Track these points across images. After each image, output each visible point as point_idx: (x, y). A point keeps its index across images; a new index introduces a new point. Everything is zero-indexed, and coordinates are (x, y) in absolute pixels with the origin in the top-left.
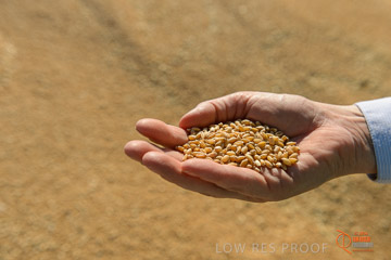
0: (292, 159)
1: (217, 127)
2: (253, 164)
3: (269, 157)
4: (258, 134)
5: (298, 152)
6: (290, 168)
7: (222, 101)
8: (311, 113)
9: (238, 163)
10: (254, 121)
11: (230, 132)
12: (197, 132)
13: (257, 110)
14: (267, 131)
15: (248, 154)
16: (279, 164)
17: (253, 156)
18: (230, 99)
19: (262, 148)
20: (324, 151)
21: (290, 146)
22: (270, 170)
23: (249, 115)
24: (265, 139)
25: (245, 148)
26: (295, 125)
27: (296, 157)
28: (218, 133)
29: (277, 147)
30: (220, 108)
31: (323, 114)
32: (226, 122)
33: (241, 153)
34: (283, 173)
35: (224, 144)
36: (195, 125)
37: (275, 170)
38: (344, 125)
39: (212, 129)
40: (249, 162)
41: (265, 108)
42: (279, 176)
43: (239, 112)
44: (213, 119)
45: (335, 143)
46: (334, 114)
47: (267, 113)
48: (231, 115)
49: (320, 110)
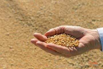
0: (77, 44)
1: (56, 36)
2: (66, 46)
3: (71, 44)
5: (79, 42)
6: (76, 47)
7: (57, 28)
8: (83, 32)
9: (62, 45)
10: (66, 34)
11: (59, 37)
12: (50, 37)
13: (67, 31)
14: (70, 37)
15: (65, 43)
16: (73, 46)
17: (66, 43)
18: (59, 28)
19: (69, 41)
21: (77, 41)
22: (71, 47)
23: (65, 32)
24: (69, 39)
25: (64, 41)
26: (78, 35)
27: (78, 44)
28: (56, 37)
29: (73, 41)
30: (56, 30)
31: (86, 32)
32: (58, 34)
33: (63, 43)
34: (75, 48)
35: (58, 40)
37: (72, 47)
38: (92, 35)
39: (54, 36)
40: (65, 45)
41: (70, 30)
42: (73, 49)
44: (54, 33)
45: (89, 40)
47: (70, 32)
48: (60, 32)
49: (86, 31)
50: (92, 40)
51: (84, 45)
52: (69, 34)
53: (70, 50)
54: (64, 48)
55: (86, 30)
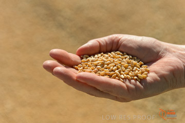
0: (144, 75)
1: (99, 55)
2: (119, 77)
3: (130, 74)
4: (124, 60)
5: (148, 72)
6: (142, 81)
7: (104, 39)
8: (158, 49)
9: (110, 76)
10: (123, 53)
11: (107, 58)
12: (87, 58)
13: (125, 46)
14: (130, 59)
15: (117, 71)
16: (136, 77)
17: (120, 72)
18: (108, 39)
19: (126, 68)
20: (164, 72)
21: (144, 68)
22: (129, 81)
23: (120, 49)
24: (128, 63)
25: (115, 67)
26: (148, 56)
28: (99, 58)
29: (135, 68)
30: (102, 44)
31: (166, 49)
33: (112, 71)
34: (138, 83)
35: (103, 65)
36: (86, 53)
37: (133, 81)
38: (178, 57)
39: (96, 56)
40: (117, 76)
41: (130, 45)
42: (135, 85)
43: (114, 47)
44: (97, 50)
45: (171, 68)
46: (173, 50)
47: (131, 48)
48: (109, 49)
49: (165, 47)
50: (178, 67)
51: (159, 78)
52: (129, 53)
53: (127, 86)
54: (115, 81)
55: (165, 45)
